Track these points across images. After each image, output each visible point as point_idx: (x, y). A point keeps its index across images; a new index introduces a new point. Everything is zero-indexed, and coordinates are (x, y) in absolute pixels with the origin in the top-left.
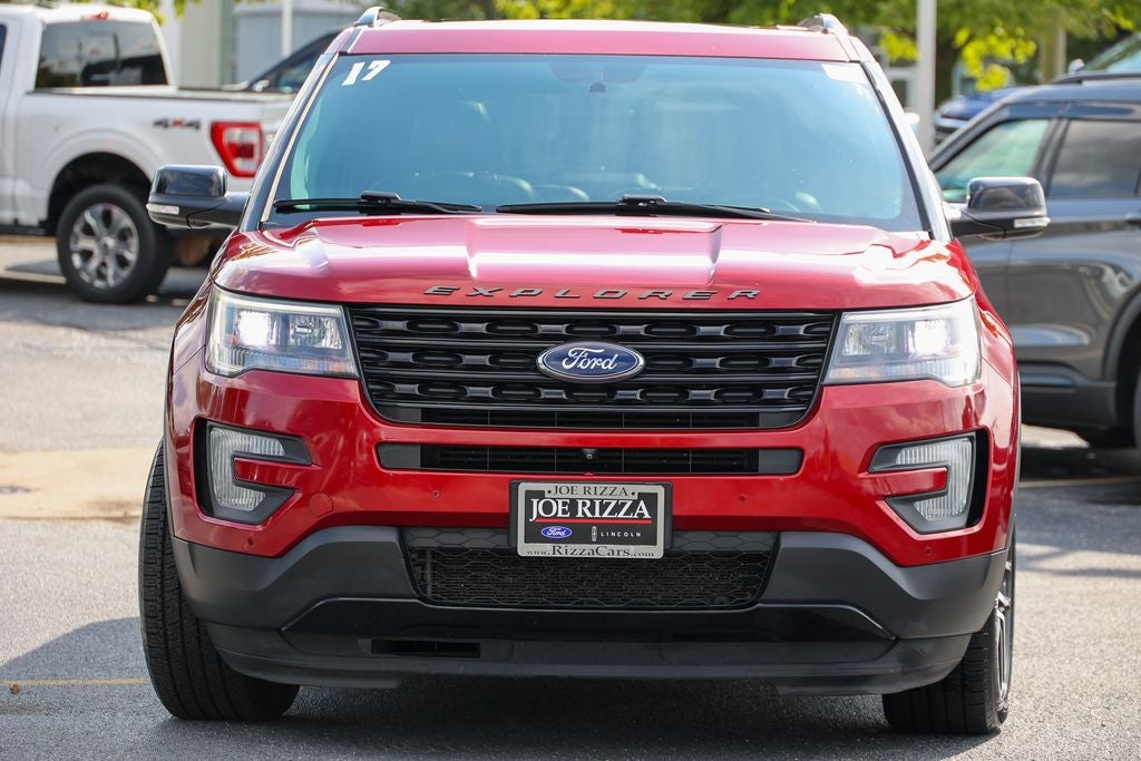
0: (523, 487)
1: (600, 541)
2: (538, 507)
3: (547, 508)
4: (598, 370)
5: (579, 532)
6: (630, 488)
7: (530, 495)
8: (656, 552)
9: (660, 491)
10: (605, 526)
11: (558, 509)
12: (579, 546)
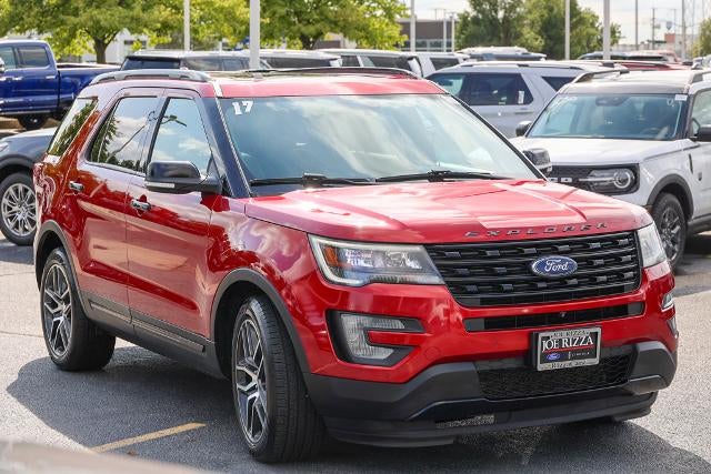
0: (541, 335)
1: (572, 359)
2: (546, 345)
3: (550, 344)
4: (561, 271)
5: (563, 355)
6: (587, 330)
7: (543, 338)
8: (596, 361)
9: (599, 330)
10: (574, 351)
11: (554, 344)
12: (563, 363)
